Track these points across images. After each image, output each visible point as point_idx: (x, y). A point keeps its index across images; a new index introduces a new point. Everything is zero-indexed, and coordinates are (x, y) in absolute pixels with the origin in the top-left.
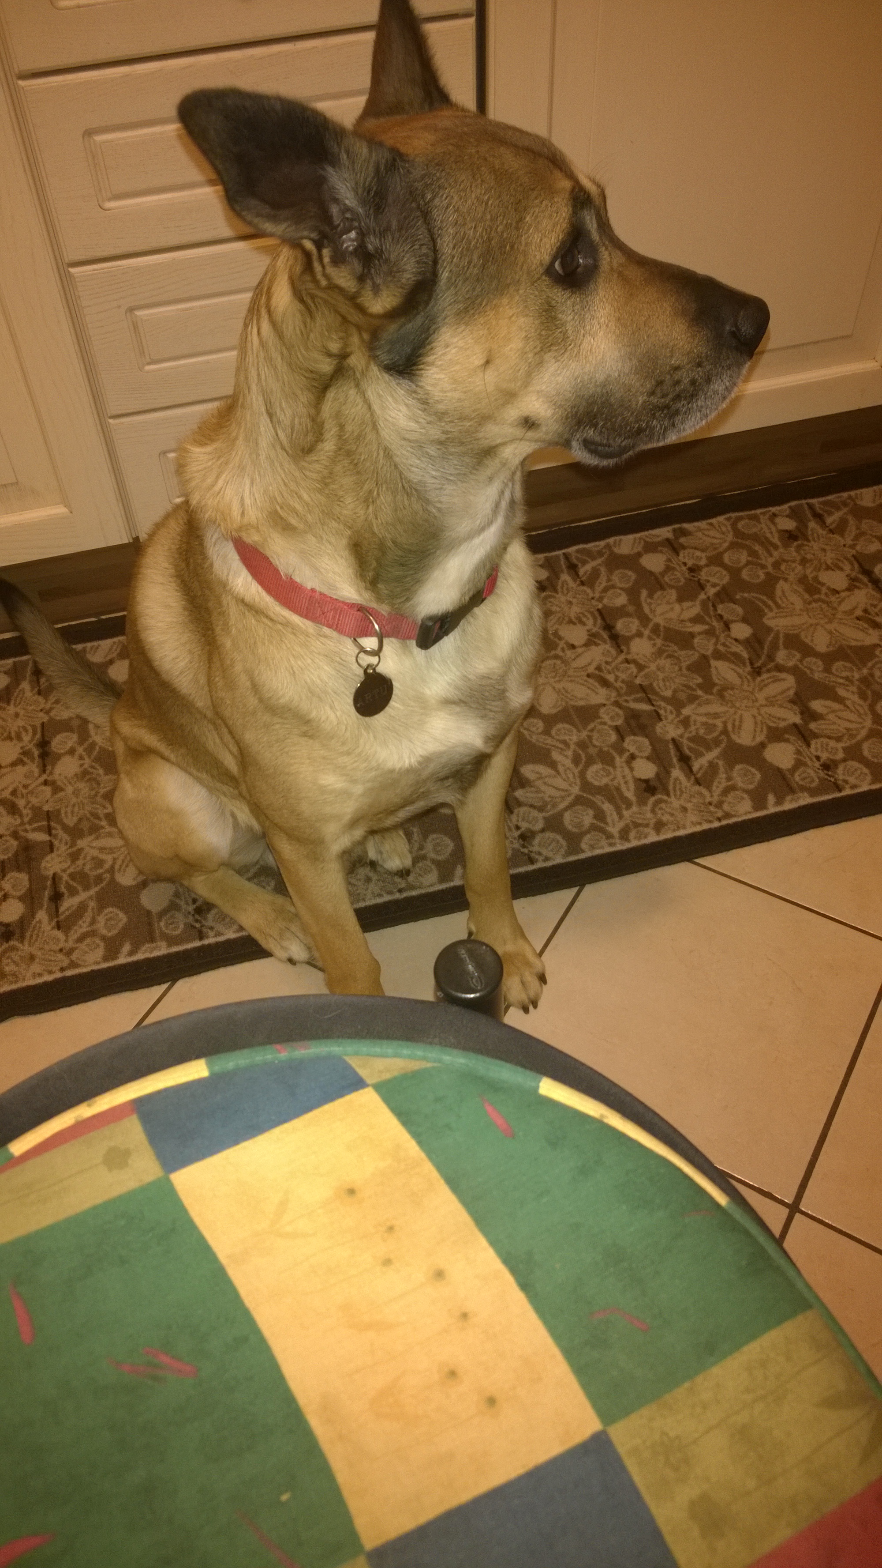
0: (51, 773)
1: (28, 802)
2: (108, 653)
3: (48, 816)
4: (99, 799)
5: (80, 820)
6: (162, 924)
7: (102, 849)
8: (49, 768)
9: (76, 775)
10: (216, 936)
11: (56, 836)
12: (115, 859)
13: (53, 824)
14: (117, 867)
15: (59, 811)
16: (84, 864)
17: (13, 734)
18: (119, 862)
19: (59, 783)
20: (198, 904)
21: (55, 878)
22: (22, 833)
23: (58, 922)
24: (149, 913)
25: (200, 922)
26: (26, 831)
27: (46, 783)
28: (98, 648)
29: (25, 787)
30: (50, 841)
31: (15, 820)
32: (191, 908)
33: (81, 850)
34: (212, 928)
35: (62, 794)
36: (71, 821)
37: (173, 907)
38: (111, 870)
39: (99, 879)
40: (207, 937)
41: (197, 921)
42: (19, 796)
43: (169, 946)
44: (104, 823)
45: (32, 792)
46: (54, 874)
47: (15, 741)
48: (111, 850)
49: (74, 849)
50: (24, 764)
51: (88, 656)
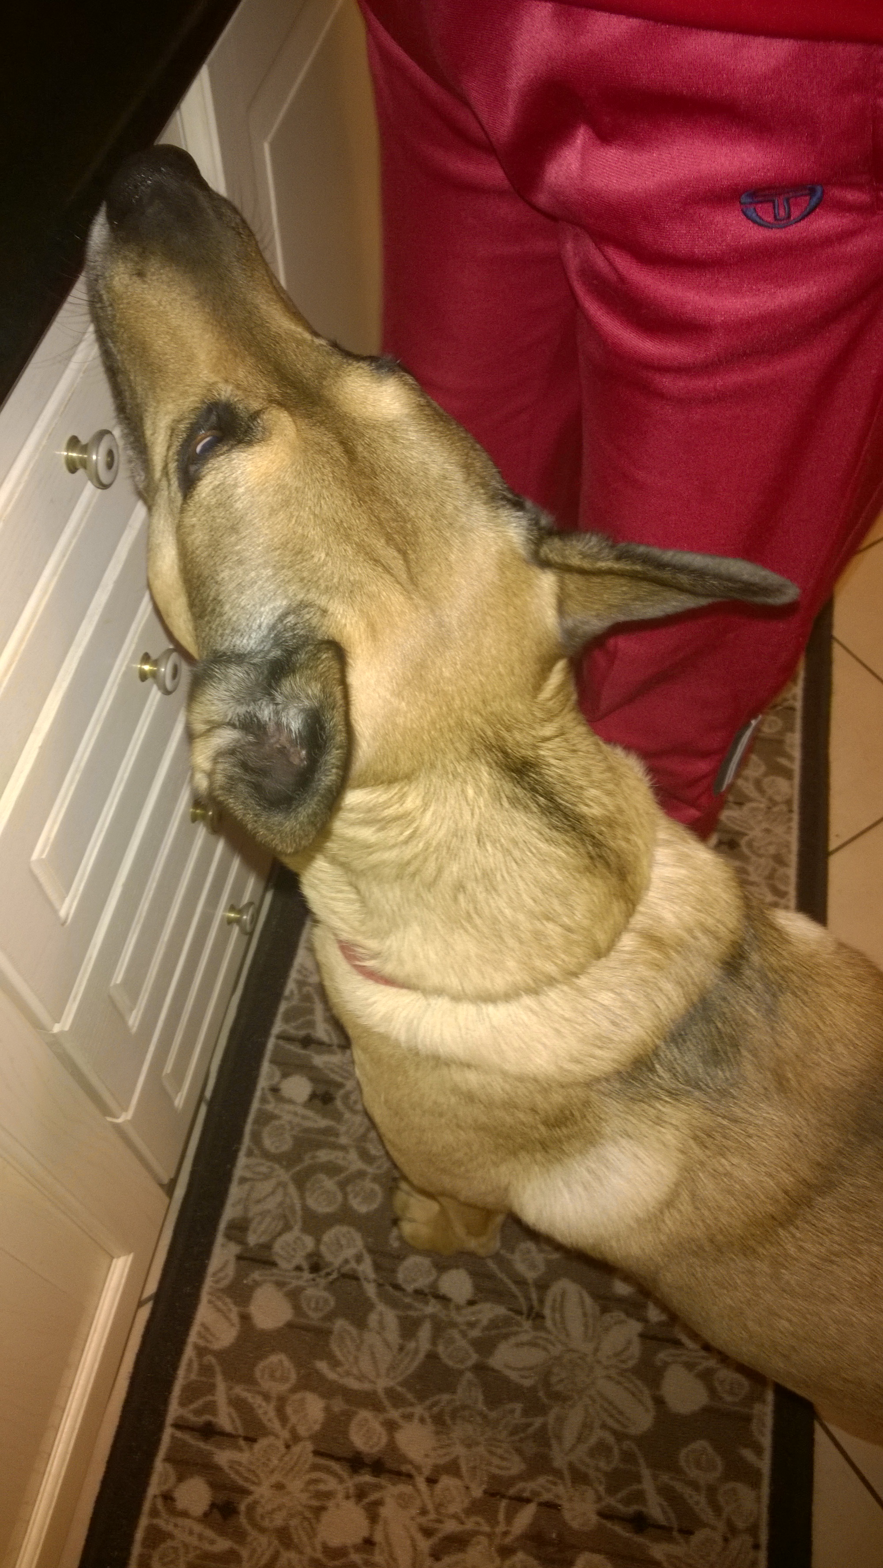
0: (418, 1468)
1: (455, 1516)
3: (493, 1494)
4: (493, 1415)
5: (519, 1451)
6: (727, 1397)
7: (581, 1438)
8: (404, 1468)
9: (437, 1433)
11: (536, 1494)
12: (604, 1426)
13: (512, 1492)
14: (619, 1428)
15: (492, 1477)
16: (598, 1469)
17: (315, 1503)
18: (610, 1422)
19: (441, 1461)
21: (606, 1514)
22: (508, 1540)
23: (681, 1531)
24: (706, 1410)
26: (505, 1534)
27: (432, 1481)
28: (207, 1330)
29: (424, 1512)
30: (540, 1504)
31: (479, 1543)
33: (572, 1467)
35: (463, 1464)
36: (516, 1466)
38: (620, 1436)
42: (437, 1525)
44: (538, 1422)
45: (439, 1507)
46: (601, 1514)
47: (331, 1504)
48: (587, 1426)
49: (567, 1474)
50: (379, 1503)
51: (217, 1346)
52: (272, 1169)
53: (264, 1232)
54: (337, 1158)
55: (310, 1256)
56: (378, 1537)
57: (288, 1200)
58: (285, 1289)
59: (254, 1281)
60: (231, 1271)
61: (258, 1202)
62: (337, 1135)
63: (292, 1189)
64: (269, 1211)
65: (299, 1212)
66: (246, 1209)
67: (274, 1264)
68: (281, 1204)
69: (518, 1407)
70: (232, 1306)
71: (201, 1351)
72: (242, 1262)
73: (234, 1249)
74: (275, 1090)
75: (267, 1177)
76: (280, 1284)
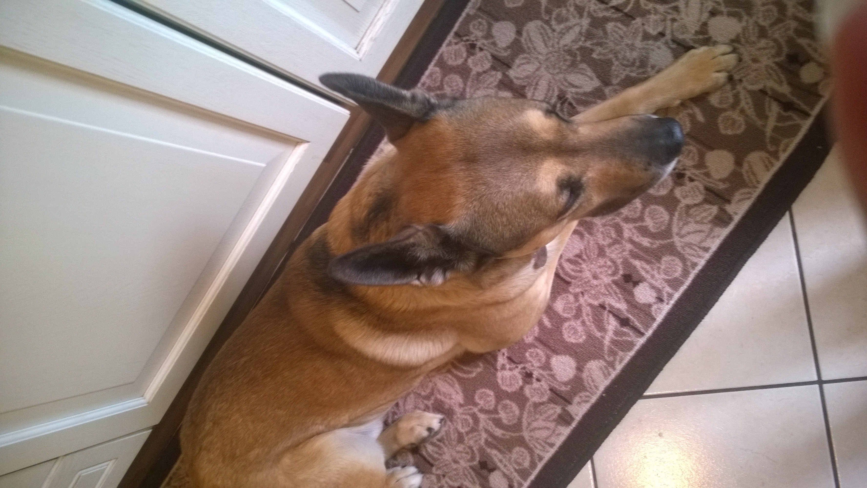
0: (666, 43)
1: (656, 12)
2: (751, 167)
3: (630, 17)
4: (611, 56)
5: (605, 33)
6: (484, 22)
7: (569, 29)
8: (674, 46)
9: (647, 58)
10: (450, 42)
11: (607, 9)
12: (554, 31)
13: (620, 15)
14: (546, 27)
15: (627, 25)
16: (568, 10)
18: (549, 31)
19: (650, 42)
20: (477, 50)
24: (497, 20)
25: (465, 41)
27: (662, 34)
28: (766, 166)
29: (674, 20)
30: (607, 3)
32: (479, 44)
33: (581, 16)
34: (456, 44)
35: (640, 37)
36: (610, 26)
37: (489, 36)
38: (547, 22)
39: (549, 12)
40: (454, 38)
41: (468, 40)
42: (670, 11)
43: (468, 15)
44: (588, 44)
45: (664, 20)
48: (562, 34)
49: (585, 14)
50: (697, 33)
51: (763, 154)
52: (683, 247)
53: (705, 210)
54: (638, 237)
55: (681, 185)
56: (706, 15)
57: (681, 223)
58: (705, 170)
59: (724, 183)
60: (737, 196)
61: (700, 231)
62: (631, 251)
63: (675, 230)
64: (697, 222)
65: (677, 214)
66: (711, 230)
67: (707, 189)
68: (686, 223)
69: (594, 56)
70: (744, 174)
71: (775, 155)
72: (727, 197)
73: (730, 208)
74: (660, 300)
75: (689, 245)
76: (708, 175)
